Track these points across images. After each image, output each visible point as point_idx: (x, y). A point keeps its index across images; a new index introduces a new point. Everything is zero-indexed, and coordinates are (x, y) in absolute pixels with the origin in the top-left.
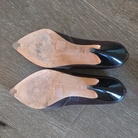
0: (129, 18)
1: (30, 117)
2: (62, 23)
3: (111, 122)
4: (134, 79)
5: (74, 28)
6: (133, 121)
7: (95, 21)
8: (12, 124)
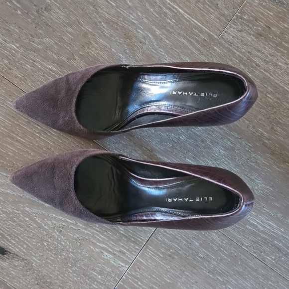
0: (254, 31)
1: (57, 235)
2: (120, 43)
3: (222, 242)
4: (266, 155)
5: (143, 53)
6: (266, 239)
7: (185, 38)
8: (20, 250)
